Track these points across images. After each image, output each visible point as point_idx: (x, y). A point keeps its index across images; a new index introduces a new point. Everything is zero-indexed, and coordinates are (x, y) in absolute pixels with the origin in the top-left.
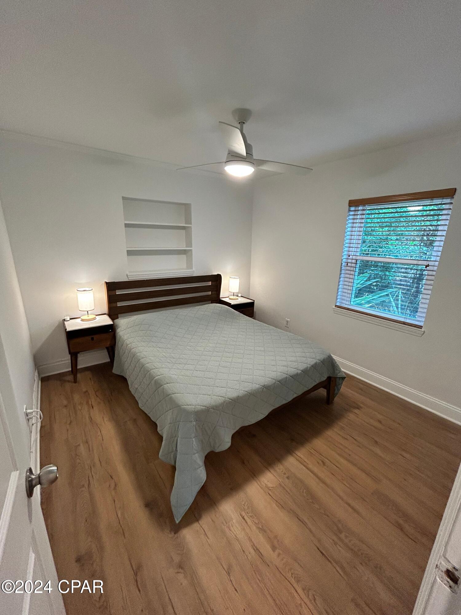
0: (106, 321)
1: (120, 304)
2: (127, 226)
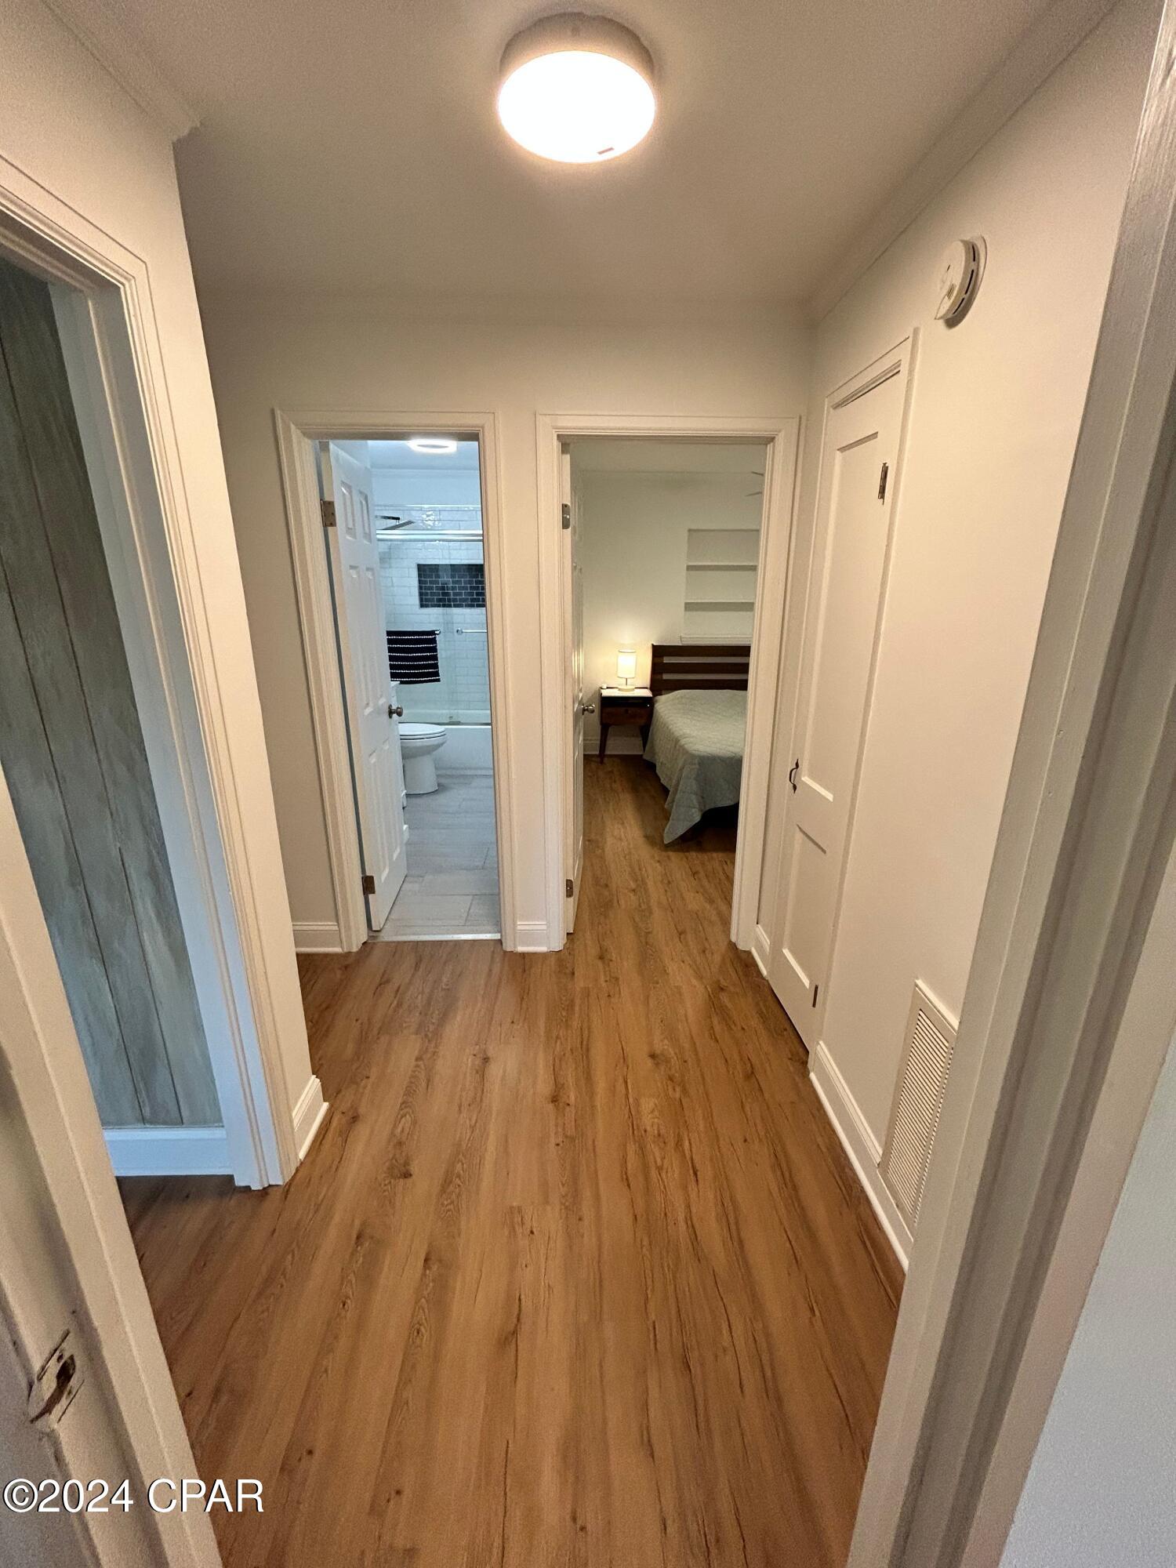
0: (647, 693)
1: (666, 677)
2: (689, 568)
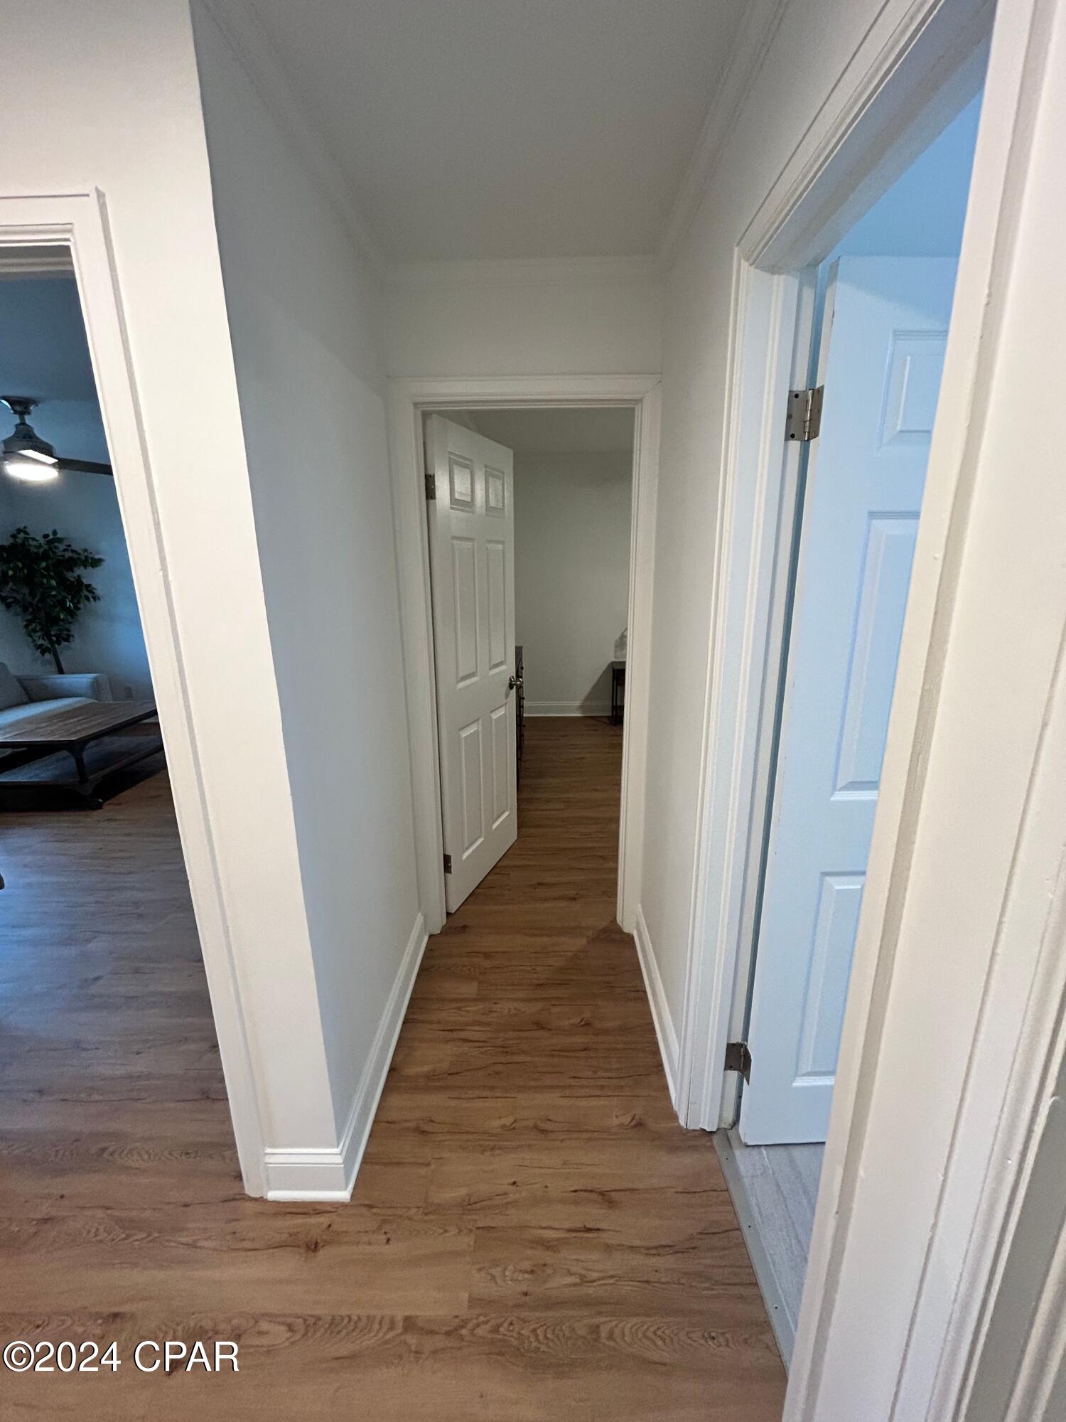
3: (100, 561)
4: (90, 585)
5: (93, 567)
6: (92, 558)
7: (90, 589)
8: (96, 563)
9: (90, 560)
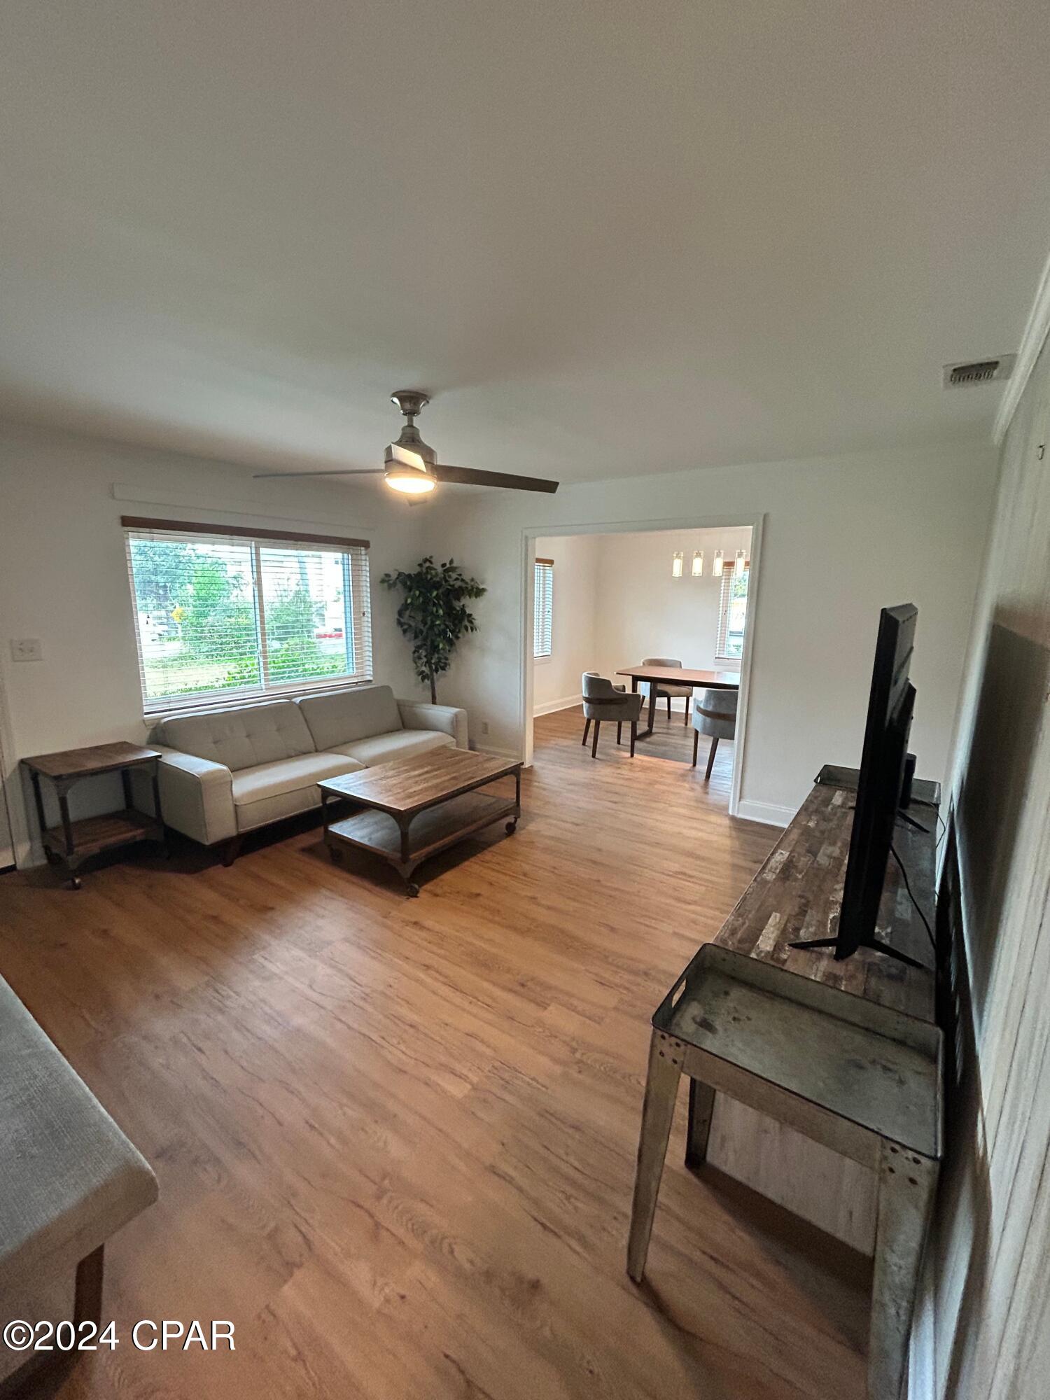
3: (484, 590)
4: (470, 615)
5: (476, 597)
6: (477, 588)
7: (470, 619)
8: (479, 592)
9: (475, 590)
